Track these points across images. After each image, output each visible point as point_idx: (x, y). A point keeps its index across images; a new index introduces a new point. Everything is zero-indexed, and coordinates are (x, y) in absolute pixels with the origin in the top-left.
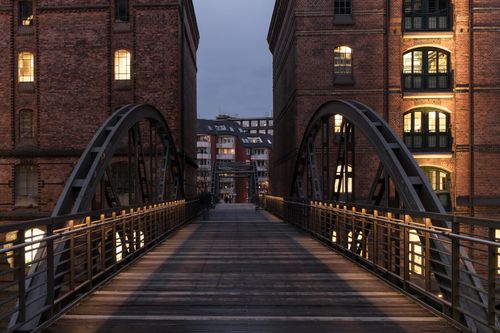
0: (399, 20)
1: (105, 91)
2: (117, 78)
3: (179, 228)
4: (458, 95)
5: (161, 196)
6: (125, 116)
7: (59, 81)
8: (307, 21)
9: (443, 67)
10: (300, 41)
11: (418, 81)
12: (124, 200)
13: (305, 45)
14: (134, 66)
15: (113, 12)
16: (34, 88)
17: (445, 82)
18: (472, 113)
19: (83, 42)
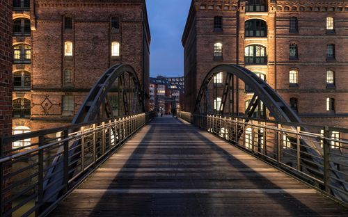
0: (243, 32)
1: (107, 62)
2: (113, 55)
3: (143, 127)
4: (270, 67)
5: (134, 111)
6: (116, 69)
7: (85, 56)
8: (201, 31)
9: (263, 54)
10: (198, 40)
11: (251, 60)
12: (115, 113)
13: (200, 42)
14: (121, 50)
15: (111, 24)
16: (72, 59)
17: (263, 61)
18: (276, 75)
19: (97, 37)
